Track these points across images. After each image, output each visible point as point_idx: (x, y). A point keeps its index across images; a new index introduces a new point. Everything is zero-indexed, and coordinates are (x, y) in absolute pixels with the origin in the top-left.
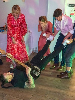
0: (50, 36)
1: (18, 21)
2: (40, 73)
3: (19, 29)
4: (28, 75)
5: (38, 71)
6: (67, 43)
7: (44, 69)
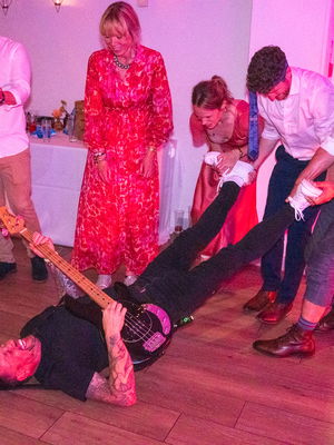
0: (239, 162)
1: (134, 81)
2: (169, 337)
3: (138, 123)
4: (113, 339)
5: (158, 328)
6: (309, 199)
7: (186, 320)
